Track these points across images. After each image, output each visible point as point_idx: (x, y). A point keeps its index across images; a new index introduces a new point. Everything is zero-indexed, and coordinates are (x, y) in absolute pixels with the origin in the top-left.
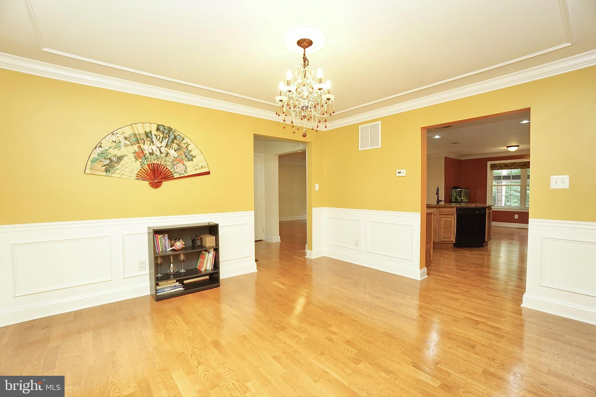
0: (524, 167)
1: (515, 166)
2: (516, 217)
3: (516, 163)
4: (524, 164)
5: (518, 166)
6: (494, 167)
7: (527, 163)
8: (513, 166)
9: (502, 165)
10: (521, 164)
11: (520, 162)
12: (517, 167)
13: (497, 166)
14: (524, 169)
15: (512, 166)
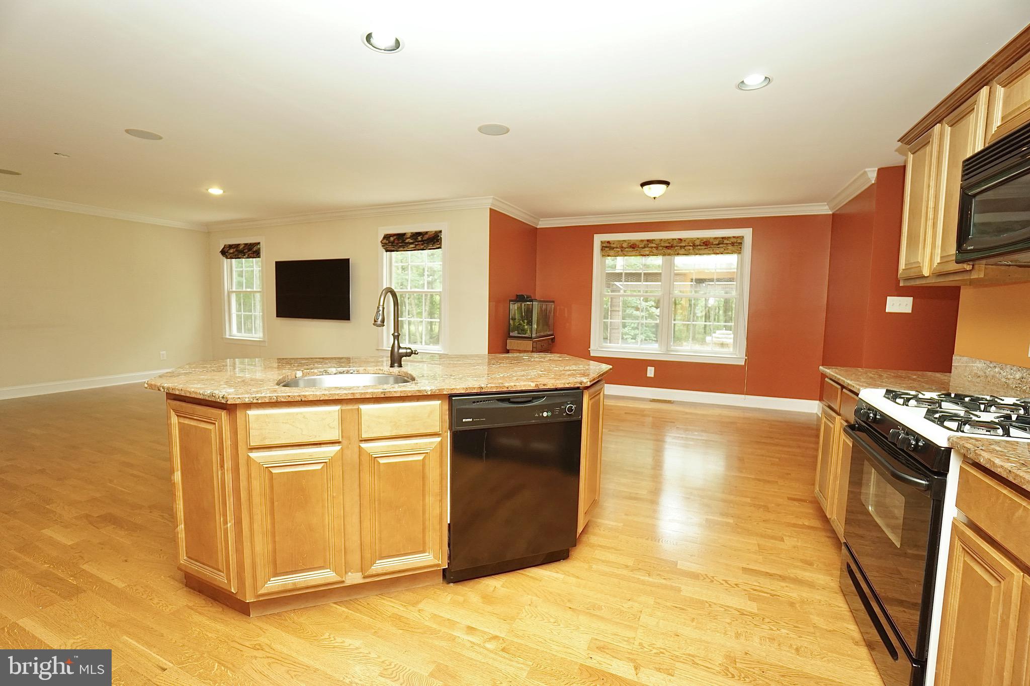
0: (669, 251)
1: (652, 247)
2: (651, 372)
3: (654, 240)
4: (669, 245)
5: (657, 248)
6: (607, 248)
7: (675, 241)
8: (647, 249)
9: (625, 245)
10: (662, 245)
11: (661, 240)
12: (655, 251)
13: (614, 246)
14: (669, 257)
15: (644, 247)
